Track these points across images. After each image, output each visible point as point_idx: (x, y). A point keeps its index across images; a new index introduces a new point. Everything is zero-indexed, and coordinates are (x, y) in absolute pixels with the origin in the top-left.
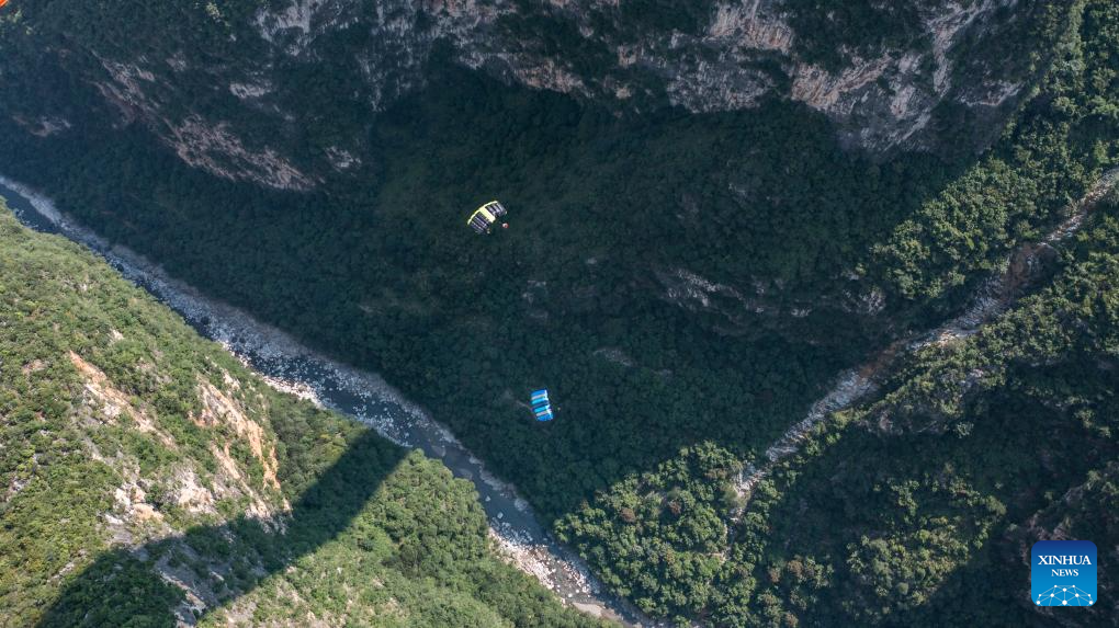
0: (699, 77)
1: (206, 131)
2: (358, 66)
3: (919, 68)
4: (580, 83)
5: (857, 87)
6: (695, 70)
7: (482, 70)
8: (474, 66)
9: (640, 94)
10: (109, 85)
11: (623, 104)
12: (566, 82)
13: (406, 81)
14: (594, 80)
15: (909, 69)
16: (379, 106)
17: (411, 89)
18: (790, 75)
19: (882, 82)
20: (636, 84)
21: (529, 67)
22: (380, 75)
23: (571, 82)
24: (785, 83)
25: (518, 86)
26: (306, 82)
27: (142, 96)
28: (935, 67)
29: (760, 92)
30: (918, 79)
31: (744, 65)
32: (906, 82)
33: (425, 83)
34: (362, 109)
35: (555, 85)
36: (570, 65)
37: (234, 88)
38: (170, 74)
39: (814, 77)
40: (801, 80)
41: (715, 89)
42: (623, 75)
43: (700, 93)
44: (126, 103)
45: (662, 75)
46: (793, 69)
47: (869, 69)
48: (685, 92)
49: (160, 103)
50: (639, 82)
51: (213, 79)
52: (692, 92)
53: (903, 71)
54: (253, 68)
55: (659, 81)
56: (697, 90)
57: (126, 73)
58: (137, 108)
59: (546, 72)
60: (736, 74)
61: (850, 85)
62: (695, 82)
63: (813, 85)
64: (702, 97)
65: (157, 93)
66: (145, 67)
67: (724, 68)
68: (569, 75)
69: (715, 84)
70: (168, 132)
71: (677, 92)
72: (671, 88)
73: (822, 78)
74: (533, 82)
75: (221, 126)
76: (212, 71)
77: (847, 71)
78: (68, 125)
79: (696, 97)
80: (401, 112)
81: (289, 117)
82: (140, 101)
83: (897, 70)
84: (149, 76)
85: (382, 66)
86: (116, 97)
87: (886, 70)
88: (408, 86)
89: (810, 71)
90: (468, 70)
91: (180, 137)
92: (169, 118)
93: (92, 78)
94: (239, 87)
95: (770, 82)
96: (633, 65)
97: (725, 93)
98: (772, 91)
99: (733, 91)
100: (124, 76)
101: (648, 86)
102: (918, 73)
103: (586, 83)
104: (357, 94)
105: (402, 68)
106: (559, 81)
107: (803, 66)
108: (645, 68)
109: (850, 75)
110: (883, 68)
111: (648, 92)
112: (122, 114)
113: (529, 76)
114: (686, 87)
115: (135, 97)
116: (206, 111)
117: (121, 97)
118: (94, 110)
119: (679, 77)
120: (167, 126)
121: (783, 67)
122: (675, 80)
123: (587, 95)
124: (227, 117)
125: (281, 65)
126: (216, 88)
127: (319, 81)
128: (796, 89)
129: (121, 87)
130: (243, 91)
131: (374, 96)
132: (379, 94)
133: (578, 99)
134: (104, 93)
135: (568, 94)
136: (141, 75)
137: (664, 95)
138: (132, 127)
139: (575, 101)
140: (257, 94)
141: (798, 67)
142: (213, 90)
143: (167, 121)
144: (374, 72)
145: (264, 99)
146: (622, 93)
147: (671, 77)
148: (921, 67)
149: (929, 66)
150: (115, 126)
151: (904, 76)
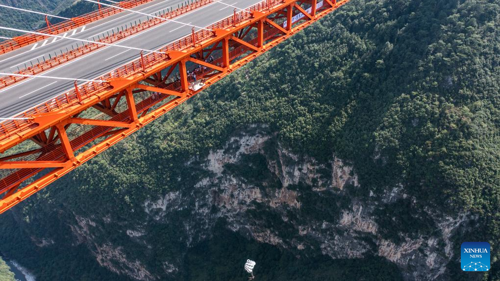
0: (336, 242)
1: (112, 250)
2: (184, 226)
3: (437, 245)
4: (281, 241)
5: (409, 252)
6: (333, 239)
7: (238, 232)
8: (235, 230)
9: (308, 248)
10: (75, 226)
11: (301, 252)
12: (275, 240)
13: (204, 234)
14: (288, 240)
15: (433, 245)
16: (190, 245)
17: (205, 238)
18: (377, 244)
19: (421, 250)
20: (306, 243)
21: (259, 232)
22: (192, 231)
23: (277, 241)
24: (375, 248)
25: (253, 241)
26: (160, 232)
27: (88, 232)
28: (444, 245)
29: (364, 251)
30: (437, 250)
31: (356, 238)
32: (432, 251)
33: (212, 236)
34: (183, 245)
35: (270, 241)
36: (277, 233)
37: (129, 232)
38: (103, 224)
39: (388, 245)
40: (383, 246)
41: (342, 248)
42: (301, 239)
43: (336, 249)
44: (80, 235)
45: (318, 240)
46: (378, 241)
47: (414, 244)
48: (329, 249)
49: (95, 236)
50: (308, 242)
51: (120, 227)
52: (332, 249)
53: (430, 245)
54: (138, 224)
55: (317, 243)
56: (335, 248)
57: (84, 222)
58: (85, 238)
59: (266, 235)
60: (352, 242)
61: (406, 250)
62: (334, 244)
63: (388, 249)
64: (337, 251)
65: (95, 231)
66: (93, 220)
67: (347, 239)
68: (276, 237)
69: (343, 246)
70: (95, 248)
71: (325, 248)
72: (323, 246)
73: (392, 246)
74: (260, 239)
75: (119, 248)
76: (120, 224)
77: (404, 244)
78: (53, 242)
79: (334, 251)
80: (200, 248)
81: (149, 247)
82: (87, 234)
83: (427, 245)
84: (94, 224)
85: (194, 227)
86: (77, 232)
87: (422, 245)
88: (205, 237)
89: (386, 243)
90: (232, 231)
91: (99, 251)
92: (97, 243)
93: (69, 223)
94: (130, 231)
95: (368, 246)
96: (306, 235)
97: (347, 251)
98: (369, 251)
99: (351, 249)
100: (83, 223)
101: (312, 245)
102: (437, 247)
103: (284, 241)
104: (181, 239)
105: (203, 228)
106: (272, 240)
107: (383, 240)
108: (311, 236)
109: (405, 246)
110: (421, 243)
111: (312, 247)
112: (77, 240)
113: (258, 236)
114: (329, 246)
115: (85, 232)
116: (114, 241)
117: (79, 232)
118: (66, 237)
119: (326, 242)
120: (95, 246)
121: (374, 240)
122: (324, 243)
123: (284, 247)
124: (122, 245)
125: (151, 223)
126: (121, 231)
127: (166, 232)
128: (380, 251)
129: (81, 228)
130: (132, 234)
131: (189, 240)
132: (191, 239)
133: (280, 248)
134: (73, 230)
135: (275, 246)
136: (90, 223)
137: (319, 249)
138: (80, 246)
139: (278, 249)
140: (137, 235)
141: (380, 241)
142: (119, 232)
143: (96, 244)
144: (190, 230)
145: (140, 238)
146: (300, 247)
147: (323, 241)
148: (438, 244)
149: (442, 244)
150: (73, 245)
151: (431, 248)
